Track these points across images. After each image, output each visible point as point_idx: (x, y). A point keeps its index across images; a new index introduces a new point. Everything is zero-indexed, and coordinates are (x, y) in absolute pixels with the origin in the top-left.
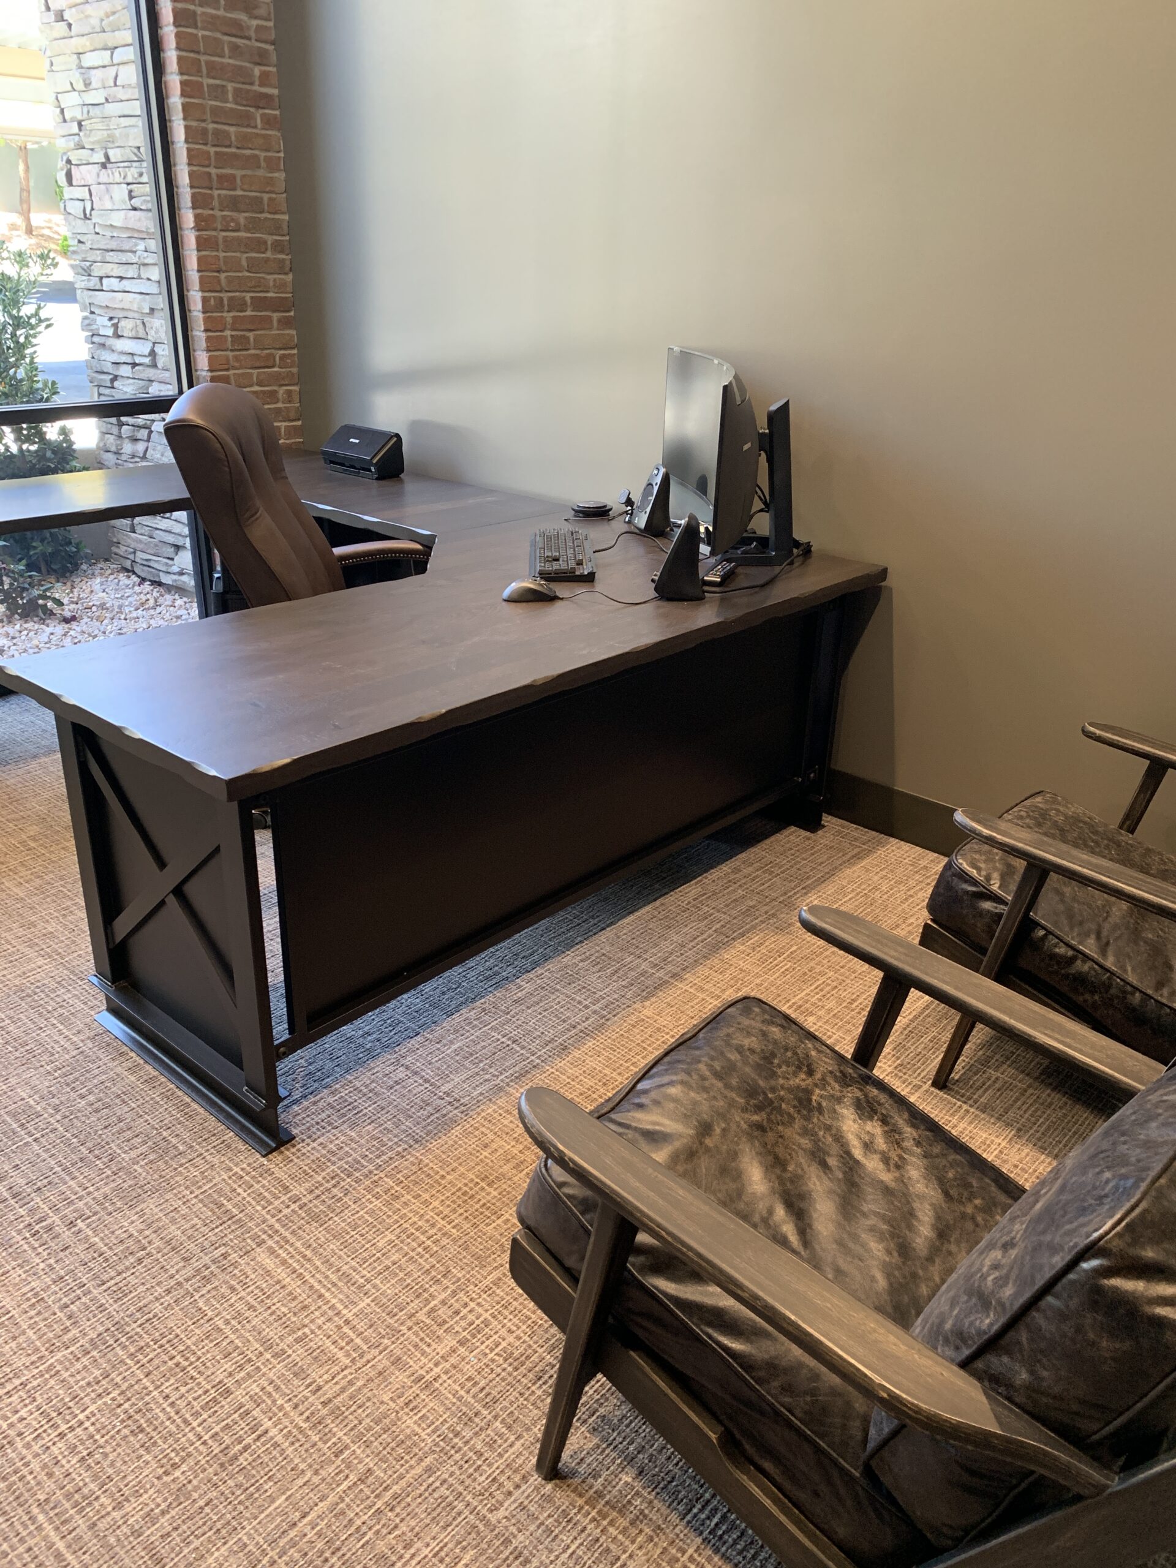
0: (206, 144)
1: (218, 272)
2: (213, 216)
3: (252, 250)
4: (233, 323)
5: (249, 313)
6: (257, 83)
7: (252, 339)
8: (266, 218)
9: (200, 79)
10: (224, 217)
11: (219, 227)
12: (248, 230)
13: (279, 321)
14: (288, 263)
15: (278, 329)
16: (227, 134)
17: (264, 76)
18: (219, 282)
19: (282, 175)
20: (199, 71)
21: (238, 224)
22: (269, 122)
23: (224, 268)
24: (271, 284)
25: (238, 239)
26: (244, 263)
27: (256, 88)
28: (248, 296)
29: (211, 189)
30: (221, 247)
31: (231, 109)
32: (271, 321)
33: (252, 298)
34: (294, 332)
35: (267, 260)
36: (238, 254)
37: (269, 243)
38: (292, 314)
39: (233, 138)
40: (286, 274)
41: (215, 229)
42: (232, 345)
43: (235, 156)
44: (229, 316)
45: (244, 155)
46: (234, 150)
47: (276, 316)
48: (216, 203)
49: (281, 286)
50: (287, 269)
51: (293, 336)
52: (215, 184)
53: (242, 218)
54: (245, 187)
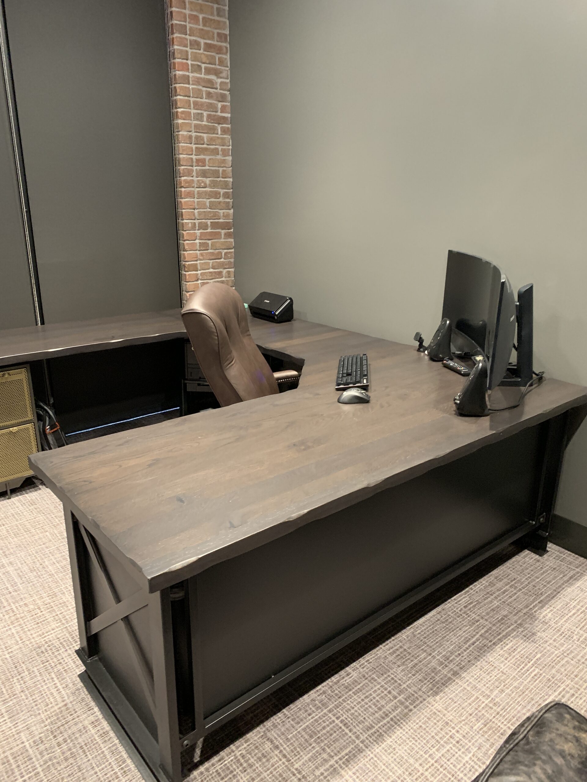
0: (191, 143)
1: (194, 209)
2: (193, 180)
3: (212, 197)
4: (200, 236)
5: (209, 230)
6: (219, 111)
7: (210, 245)
8: (220, 181)
9: (190, 110)
10: (198, 181)
11: (196, 186)
12: (210, 187)
13: (225, 234)
14: (231, 203)
15: (224, 239)
16: (202, 139)
17: (223, 107)
18: (194, 215)
19: (230, 158)
20: (190, 106)
21: (205, 184)
22: (224, 131)
23: (197, 207)
24: (222, 214)
25: (206, 192)
26: (208, 204)
27: (219, 114)
28: (209, 222)
29: (192, 166)
30: (196, 196)
31: (205, 125)
32: (221, 235)
33: (211, 222)
34: (232, 240)
35: (220, 202)
36: (204, 200)
37: (222, 193)
38: (232, 230)
39: (205, 140)
40: (230, 209)
41: (193, 187)
42: (200, 248)
43: (206, 149)
44: (198, 232)
45: (210, 148)
46: (205, 146)
47: (223, 232)
48: (194, 174)
49: (226, 216)
50: (230, 207)
51: (232, 242)
52: (194, 164)
53: (208, 181)
54: (211, 165)
